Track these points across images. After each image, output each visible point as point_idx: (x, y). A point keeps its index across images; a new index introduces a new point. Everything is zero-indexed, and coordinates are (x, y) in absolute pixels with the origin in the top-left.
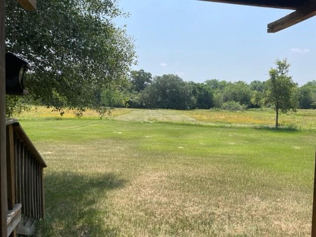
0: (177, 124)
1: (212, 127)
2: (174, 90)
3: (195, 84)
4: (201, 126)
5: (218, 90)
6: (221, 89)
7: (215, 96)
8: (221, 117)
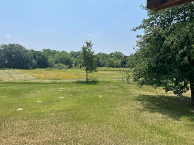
0: (19, 83)
1: (47, 83)
2: (18, 55)
4: (40, 83)
5: (51, 56)
6: (53, 55)
7: (49, 60)
8: (54, 75)
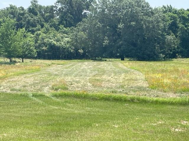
3: (175, 12)
